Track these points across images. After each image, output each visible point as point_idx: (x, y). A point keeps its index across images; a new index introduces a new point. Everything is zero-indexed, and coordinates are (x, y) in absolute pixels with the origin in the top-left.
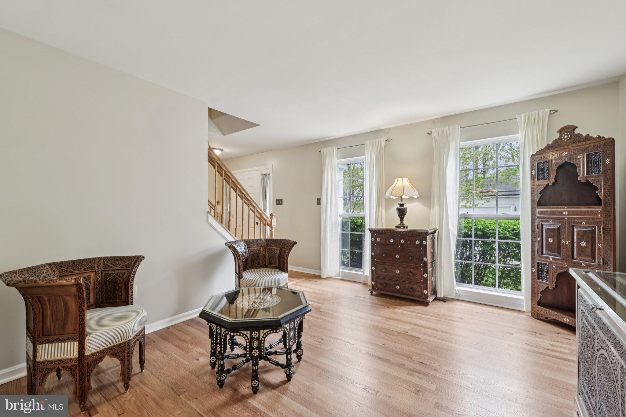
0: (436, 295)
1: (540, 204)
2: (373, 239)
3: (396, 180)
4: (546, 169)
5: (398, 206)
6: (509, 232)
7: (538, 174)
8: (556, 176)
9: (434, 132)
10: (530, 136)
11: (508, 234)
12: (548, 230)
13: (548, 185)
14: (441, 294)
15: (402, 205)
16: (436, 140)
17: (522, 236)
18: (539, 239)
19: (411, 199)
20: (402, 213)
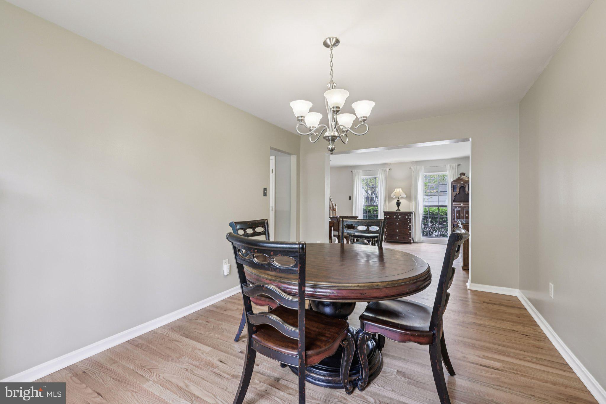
0: (414, 241)
1: (454, 201)
2: (385, 217)
3: (396, 189)
4: (456, 188)
5: (397, 201)
6: (443, 213)
7: (454, 189)
8: (459, 191)
9: (412, 168)
10: (451, 174)
11: (443, 214)
12: (457, 211)
13: (456, 194)
14: (416, 240)
15: (398, 201)
16: (413, 171)
17: (448, 215)
18: (454, 214)
19: (402, 198)
20: (398, 204)
